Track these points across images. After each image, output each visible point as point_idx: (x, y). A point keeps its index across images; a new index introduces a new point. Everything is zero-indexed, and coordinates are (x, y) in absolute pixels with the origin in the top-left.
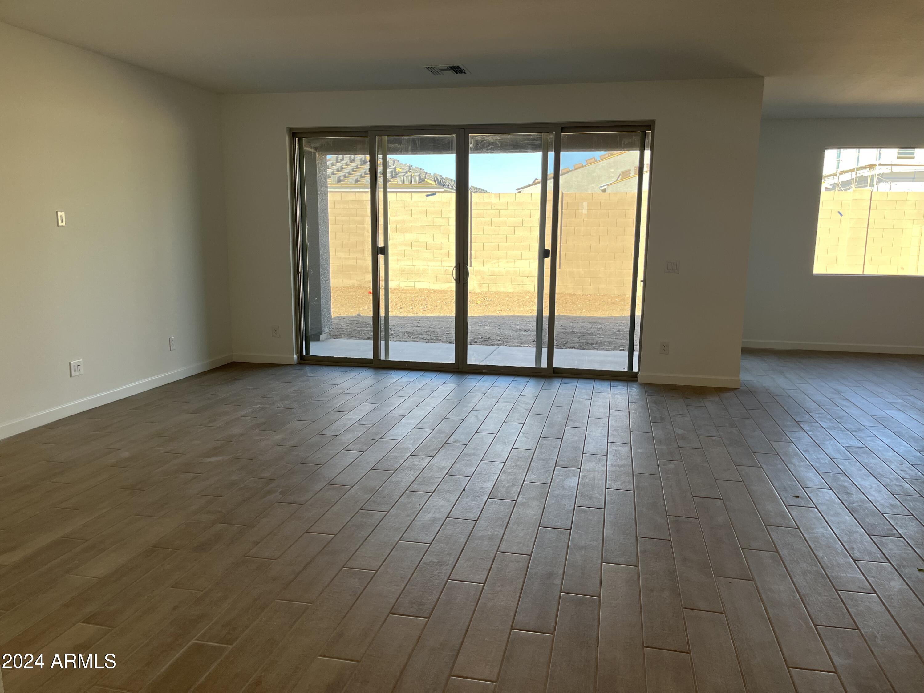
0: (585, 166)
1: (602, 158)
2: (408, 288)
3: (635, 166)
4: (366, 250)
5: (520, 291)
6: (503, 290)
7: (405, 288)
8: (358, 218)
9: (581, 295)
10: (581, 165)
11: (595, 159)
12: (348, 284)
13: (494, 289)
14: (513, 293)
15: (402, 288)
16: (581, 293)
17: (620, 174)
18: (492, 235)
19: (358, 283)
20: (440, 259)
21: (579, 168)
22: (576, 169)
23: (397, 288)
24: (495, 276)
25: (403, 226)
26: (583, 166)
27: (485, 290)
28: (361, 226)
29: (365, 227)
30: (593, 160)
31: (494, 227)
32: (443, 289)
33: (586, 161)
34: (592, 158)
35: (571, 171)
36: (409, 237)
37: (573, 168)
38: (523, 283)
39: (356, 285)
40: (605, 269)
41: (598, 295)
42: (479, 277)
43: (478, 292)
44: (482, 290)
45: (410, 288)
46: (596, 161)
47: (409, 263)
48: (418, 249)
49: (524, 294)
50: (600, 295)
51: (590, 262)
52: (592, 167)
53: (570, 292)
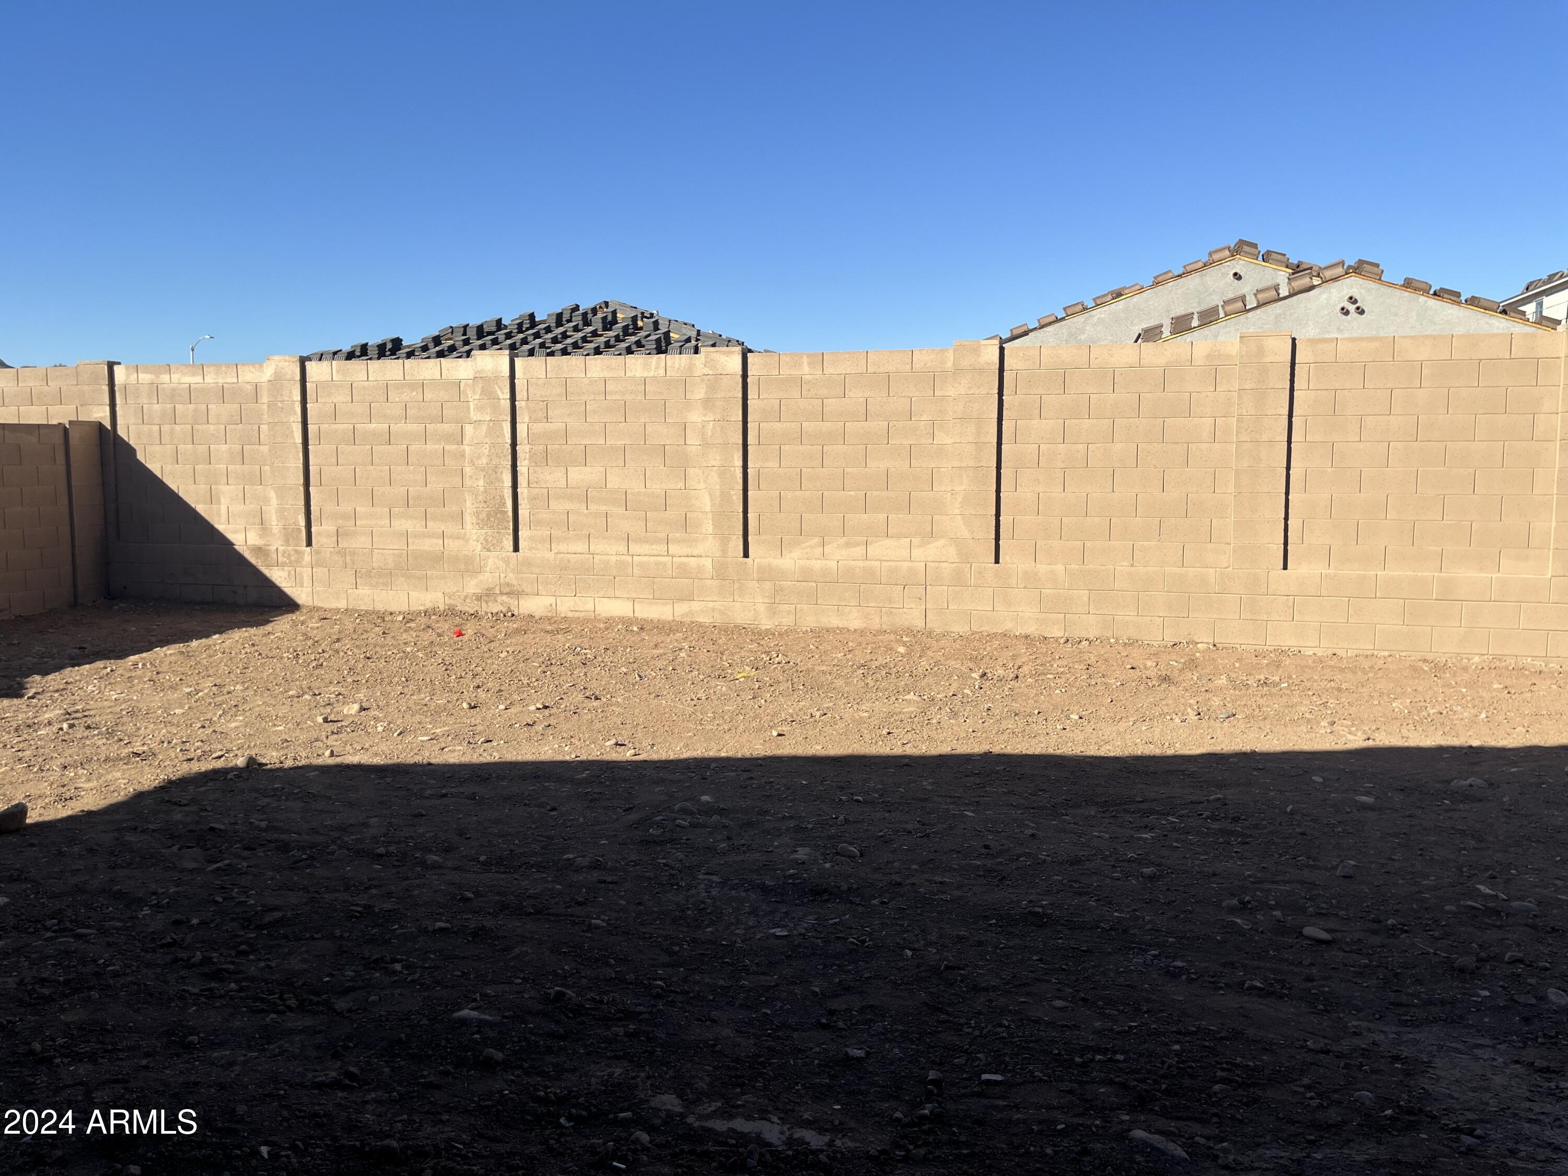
0: (1063, 319)
1: (1098, 303)
2: (577, 615)
3: (1171, 316)
4: (468, 511)
5: (884, 627)
6: (834, 621)
7: (570, 615)
8: (446, 427)
9: (1062, 641)
10: (1052, 319)
11: (1082, 305)
12: (422, 605)
13: (809, 621)
14: (862, 633)
15: (563, 615)
16: (1061, 634)
17: (1140, 335)
18: (804, 470)
19: (448, 601)
20: (664, 535)
21: (1050, 324)
22: (1042, 327)
23: (550, 614)
24: (814, 584)
25: (564, 447)
26: (1057, 320)
27: (787, 621)
28: (454, 447)
29: (464, 451)
30: (1080, 307)
31: (809, 447)
32: (671, 618)
33: (1065, 309)
34: (1078, 303)
35: (1032, 330)
36: (578, 475)
37: (1037, 325)
38: (890, 602)
39: (442, 608)
40: (1132, 565)
41: (1112, 640)
42: (768, 585)
43: (768, 627)
44: (777, 624)
45: (582, 615)
46: (1085, 309)
47: (581, 547)
48: (604, 508)
49: (892, 637)
50: (1117, 642)
51: (1088, 544)
52: (1079, 319)
53: (1029, 632)
